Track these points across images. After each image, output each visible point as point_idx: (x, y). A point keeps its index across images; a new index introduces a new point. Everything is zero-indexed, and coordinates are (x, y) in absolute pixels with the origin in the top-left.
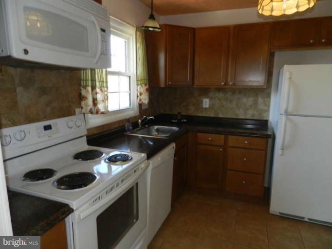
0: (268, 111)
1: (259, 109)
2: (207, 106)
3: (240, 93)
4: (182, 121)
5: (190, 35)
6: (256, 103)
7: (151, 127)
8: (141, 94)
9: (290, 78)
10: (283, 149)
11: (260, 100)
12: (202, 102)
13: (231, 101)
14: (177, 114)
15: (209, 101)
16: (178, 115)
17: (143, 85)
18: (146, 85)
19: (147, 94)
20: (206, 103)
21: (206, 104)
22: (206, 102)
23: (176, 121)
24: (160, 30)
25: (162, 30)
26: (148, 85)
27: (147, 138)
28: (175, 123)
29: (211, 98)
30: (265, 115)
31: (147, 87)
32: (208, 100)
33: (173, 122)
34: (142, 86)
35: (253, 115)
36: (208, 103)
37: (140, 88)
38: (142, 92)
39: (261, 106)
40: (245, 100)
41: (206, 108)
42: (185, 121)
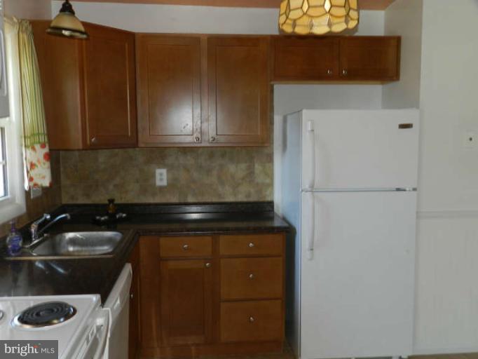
0: (271, 185)
1: (258, 184)
2: (164, 183)
3: (223, 156)
4: (117, 216)
5: (127, 46)
6: (251, 173)
7: (58, 237)
8: (32, 166)
9: (313, 131)
10: (312, 250)
11: (258, 168)
12: (154, 176)
13: (209, 171)
14: (107, 202)
15: (168, 171)
16: (109, 205)
17: (37, 147)
18: (43, 146)
19: (48, 164)
20: (162, 176)
21: (161, 180)
22: (161, 174)
23: (106, 217)
24: (85, 36)
25: (88, 36)
26: (47, 145)
27: (52, 261)
28: (104, 223)
29: (170, 168)
30: (268, 193)
31: (46, 150)
32: (164, 171)
33: (99, 220)
34: (33, 148)
35: (249, 195)
36: (165, 177)
37: (31, 154)
38: (35, 161)
39: (260, 178)
40: (232, 168)
41: (161, 188)
42: (124, 215)
